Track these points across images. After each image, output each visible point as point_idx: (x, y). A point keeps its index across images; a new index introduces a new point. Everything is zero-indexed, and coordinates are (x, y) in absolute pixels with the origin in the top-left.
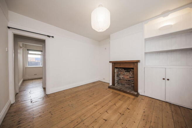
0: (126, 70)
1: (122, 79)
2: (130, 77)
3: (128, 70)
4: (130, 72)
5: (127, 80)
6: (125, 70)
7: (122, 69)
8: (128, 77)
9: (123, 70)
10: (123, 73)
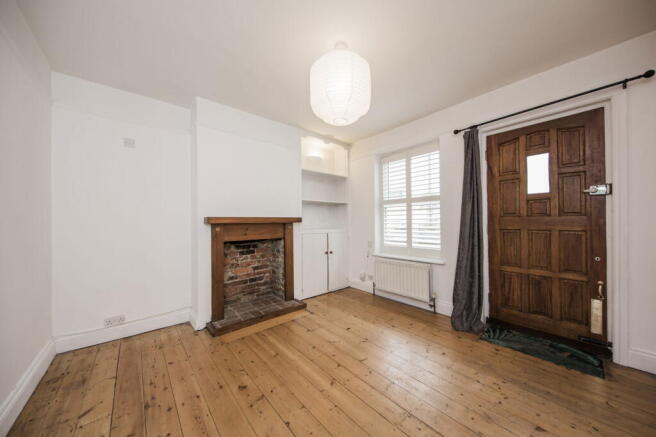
0: (244, 247)
1: (230, 284)
2: (255, 268)
3: (249, 247)
4: (253, 252)
5: (245, 282)
6: (238, 247)
7: (229, 247)
8: (250, 270)
9: (233, 248)
10: (234, 261)
